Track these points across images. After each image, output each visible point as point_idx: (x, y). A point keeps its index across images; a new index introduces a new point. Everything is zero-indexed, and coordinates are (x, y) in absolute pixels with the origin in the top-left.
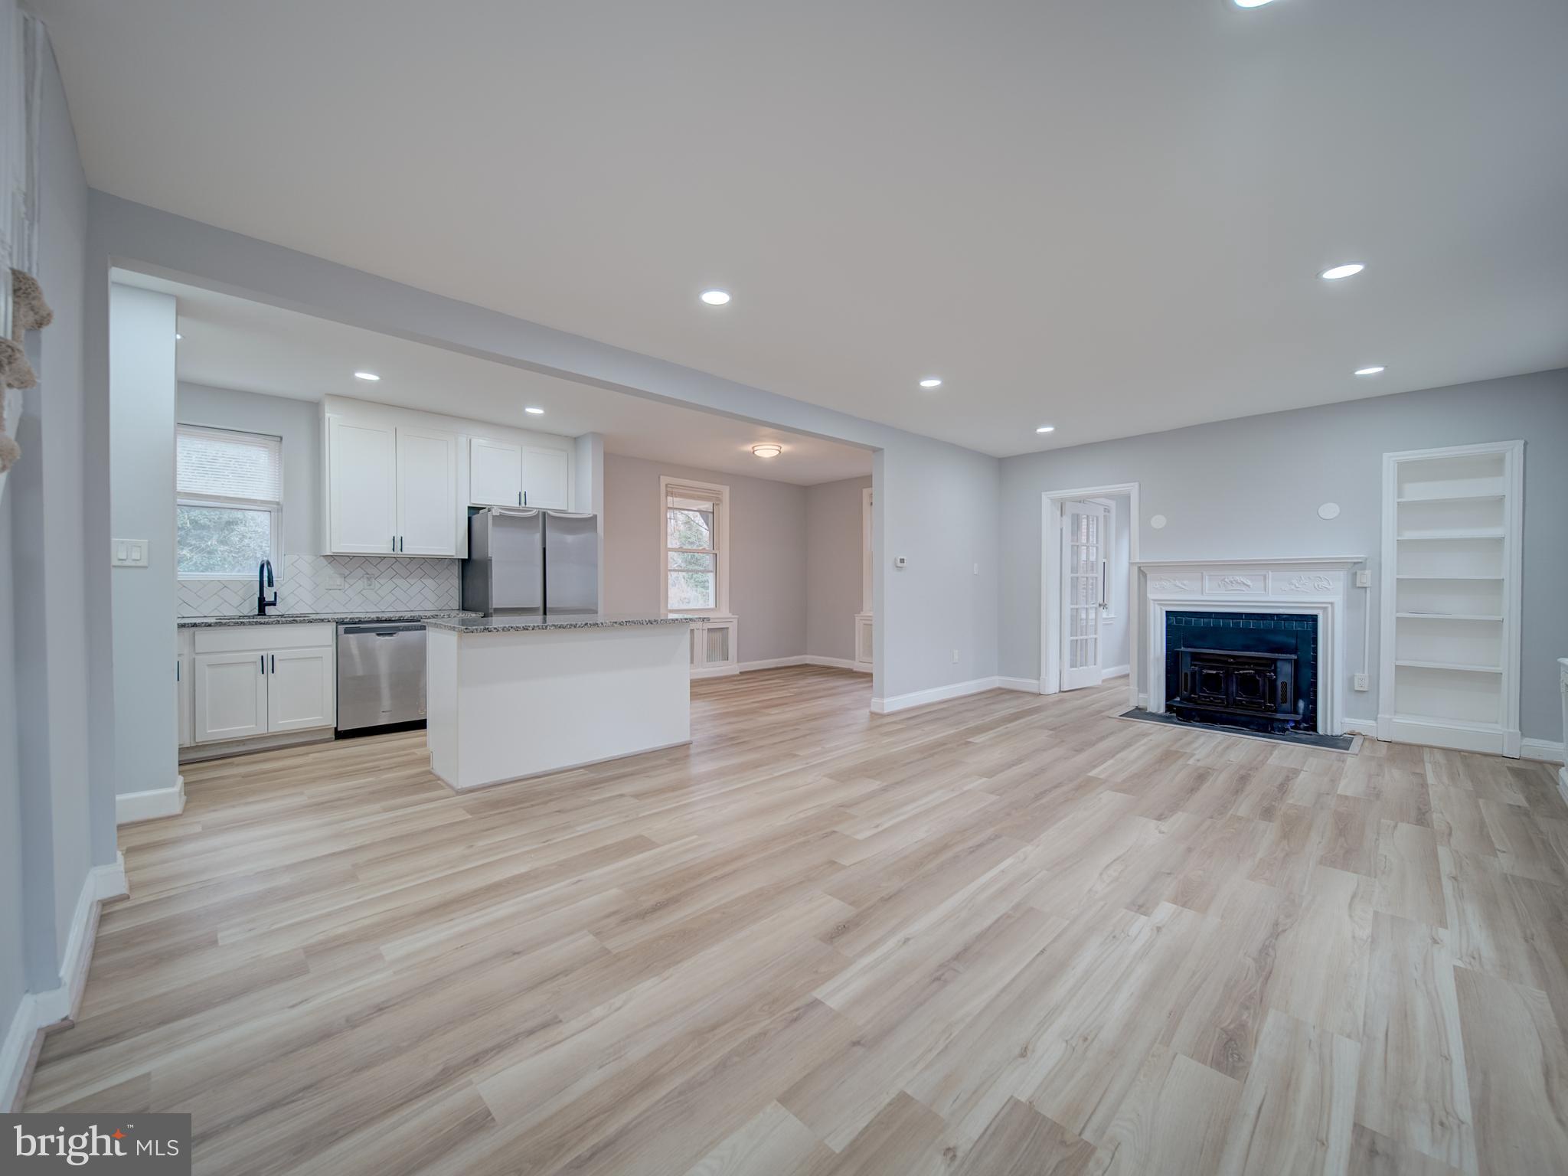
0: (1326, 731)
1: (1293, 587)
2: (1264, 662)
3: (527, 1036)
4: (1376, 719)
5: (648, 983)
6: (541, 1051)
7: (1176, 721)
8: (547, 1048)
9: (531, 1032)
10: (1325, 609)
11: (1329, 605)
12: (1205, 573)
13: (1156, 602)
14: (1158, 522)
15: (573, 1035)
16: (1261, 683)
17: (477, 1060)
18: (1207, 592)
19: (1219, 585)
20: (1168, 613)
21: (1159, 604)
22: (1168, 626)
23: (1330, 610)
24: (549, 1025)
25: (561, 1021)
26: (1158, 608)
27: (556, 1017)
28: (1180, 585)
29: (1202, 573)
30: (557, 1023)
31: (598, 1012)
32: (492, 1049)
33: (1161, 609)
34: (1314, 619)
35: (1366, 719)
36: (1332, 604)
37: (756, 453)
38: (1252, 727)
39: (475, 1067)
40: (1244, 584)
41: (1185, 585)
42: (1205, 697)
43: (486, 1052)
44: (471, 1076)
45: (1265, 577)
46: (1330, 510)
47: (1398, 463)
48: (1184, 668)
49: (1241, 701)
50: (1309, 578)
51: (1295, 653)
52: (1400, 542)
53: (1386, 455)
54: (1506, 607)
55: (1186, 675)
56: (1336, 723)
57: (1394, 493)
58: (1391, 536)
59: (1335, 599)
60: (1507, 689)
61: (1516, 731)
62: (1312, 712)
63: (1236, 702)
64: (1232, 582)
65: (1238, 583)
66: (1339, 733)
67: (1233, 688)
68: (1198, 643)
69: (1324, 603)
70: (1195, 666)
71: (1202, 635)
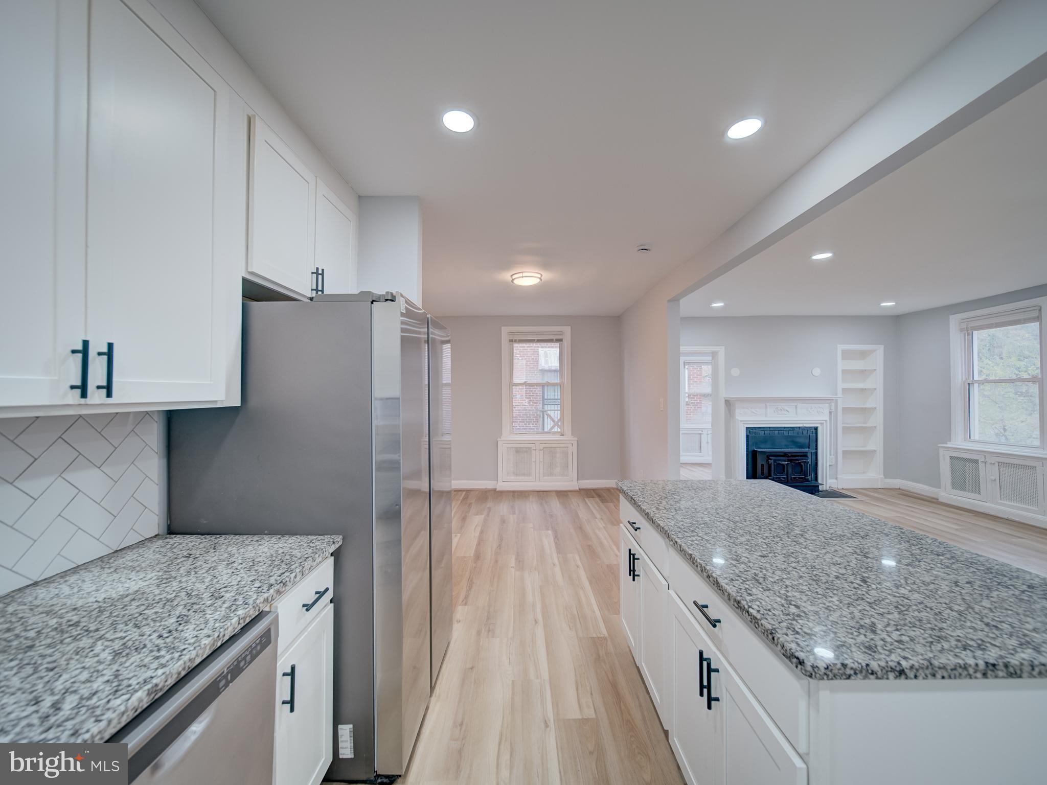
0: (823, 488)
1: (809, 412)
2: (802, 454)
10: (822, 424)
12: (768, 405)
14: (735, 372)
19: (774, 412)
20: (746, 428)
21: (743, 423)
22: (747, 436)
23: (824, 424)
26: (742, 425)
28: (754, 411)
29: (766, 404)
33: (744, 426)
34: (816, 429)
35: (833, 479)
36: (826, 421)
37: (515, 281)
40: (787, 410)
41: (757, 411)
45: (796, 407)
46: (817, 372)
47: (842, 351)
48: (760, 461)
49: (795, 478)
50: (815, 407)
51: (809, 448)
52: (843, 389)
53: (839, 345)
54: (877, 420)
55: (762, 466)
56: (828, 484)
57: (841, 365)
58: (841, 385)
59: (827, 418)
60: (879, 458)
61: (882, 476)
62: (816, 479)
63: (792, 479)
64: (781, 410)
65: (784, 410)
66: (828, 489)
67: (790, 471)
68: (762, 446)
69: (823, 422)
70: (771, 460)
71: (765, 441)
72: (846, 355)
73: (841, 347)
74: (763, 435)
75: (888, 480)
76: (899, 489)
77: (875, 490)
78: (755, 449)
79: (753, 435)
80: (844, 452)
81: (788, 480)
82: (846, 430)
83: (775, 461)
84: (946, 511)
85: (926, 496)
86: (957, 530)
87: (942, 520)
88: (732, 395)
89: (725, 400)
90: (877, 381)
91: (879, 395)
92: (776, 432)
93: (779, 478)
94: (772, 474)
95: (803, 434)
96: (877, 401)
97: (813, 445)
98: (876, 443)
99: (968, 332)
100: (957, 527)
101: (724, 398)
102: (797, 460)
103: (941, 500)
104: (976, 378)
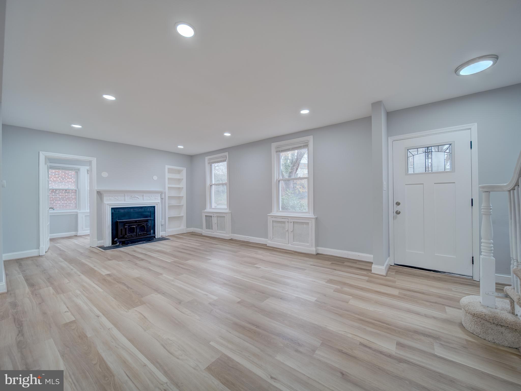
0: (158, 237)
1: (150, 198)
2: (145, 221)
3: (372, 348)
4: (165, 231)
5: (331, 329)
6: (373, 342)
7: (121, 246)
8: (371, 342)
9: (370, 348)
10: (157, 204)
11: (158, 203)
12: (126, 194)
13: (108, 205)
14: (105, 175)
15: (362, 338)
16: (146, 227)
17: (390, 356)
18: (126, 200)
19: (130, 198)
20: (112, 208)
21: (109, 205)
22: (112, 214)
23: (158, 204)
24: (364, 345)
25: (360, 343)
26: (108, 206)
27: (359, 344)
28: (117, 198)
29: (125, 194)
30: (361, 343)
31: (350, 336)
32: (383, 354)
33: (109, 207)
34: (154, 207)
35: (163, 232)
36: (159, 203)
38: (146, 241)
39: (392, 355)
40: (138, 198)
41: (119, 198)
42: (130, 235)
43: (385, 355)
44: (394, 354)
45: (143, 196)
46: (155, 178)
47: (168, 168)
48: (120, 227)
49: (141, 234)
50: (154, 196)
51: (150, 217)
52: (169, 187)
53: (166, 166)
54: (184, 202)
55: (121, 230)
56: (160, 234)
57: (168, 176)
58: (167, 186)
59: (159, 201)
60: (185, 219)
61: (186, 227)
62: (154, 233)
63: (140, 235)
64: (134, 197)
65: (136, 197)
66: (160, 237)
67: (138, 231)
68: (123, 218)
69: (157, 203)
70: (126, 226)
71: (124, 215)
72: (170, 171)
73: (167, 167)
74: (124, 212)
75: (188, 229)
76: (193, 232)
77: (182, 234)
78: (118, 221)
79: (116, 212)
80: (169, 218)
81: (137, 236)
82: (170, 207)
83: (129, 226)
84: (201, 238)
85: (200, 234)
86: (198, 246)
87: (196, 243)
88: (101, 188)
89: (97, 192)
90: (183, 185)
91: (184, 190)
92: (132, 210)
93: (131, 235)
94: (127, 234)
95: (147, 210)
96: (183, 194)
97: (153, 216)
98: (183, 213)
99: (211, 164)
100: (199, 245)
101: (96, 190)
102: (142, 224)
103: (203, 234)
104: (213, 183)
